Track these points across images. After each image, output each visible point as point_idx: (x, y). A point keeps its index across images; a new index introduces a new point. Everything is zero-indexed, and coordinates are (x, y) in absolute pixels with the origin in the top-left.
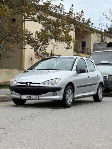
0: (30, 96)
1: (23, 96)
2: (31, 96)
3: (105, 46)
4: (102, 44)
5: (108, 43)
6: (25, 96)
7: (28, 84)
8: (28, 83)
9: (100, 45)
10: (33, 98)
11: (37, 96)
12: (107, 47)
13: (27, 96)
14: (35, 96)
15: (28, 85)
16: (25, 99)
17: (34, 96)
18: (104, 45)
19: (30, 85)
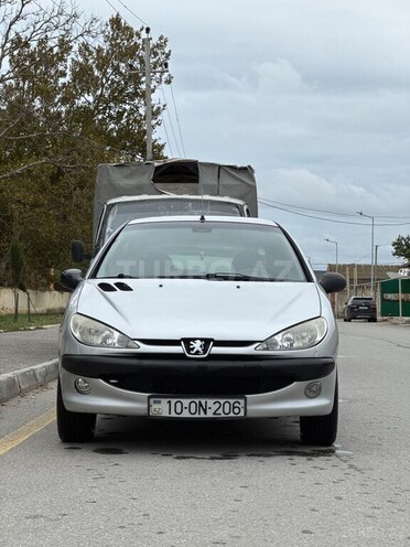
0: (203, 401)
1: (164, 402)
2: (210, 402)
3: (147, 178)
4: (134, 168)
5: (157, 168)
6: (173, 401)
7: (197, 345)
8: (194, 340)
9: (126, 171)
10: (220, 411)
11: (242, 401)
12: (155, 180)
13: (186, 402)
14: (232, 401)
15: (197, 353)
16: (173, 415)
17: (222, 401)
18: (144, 173)
19: (205, 351)
